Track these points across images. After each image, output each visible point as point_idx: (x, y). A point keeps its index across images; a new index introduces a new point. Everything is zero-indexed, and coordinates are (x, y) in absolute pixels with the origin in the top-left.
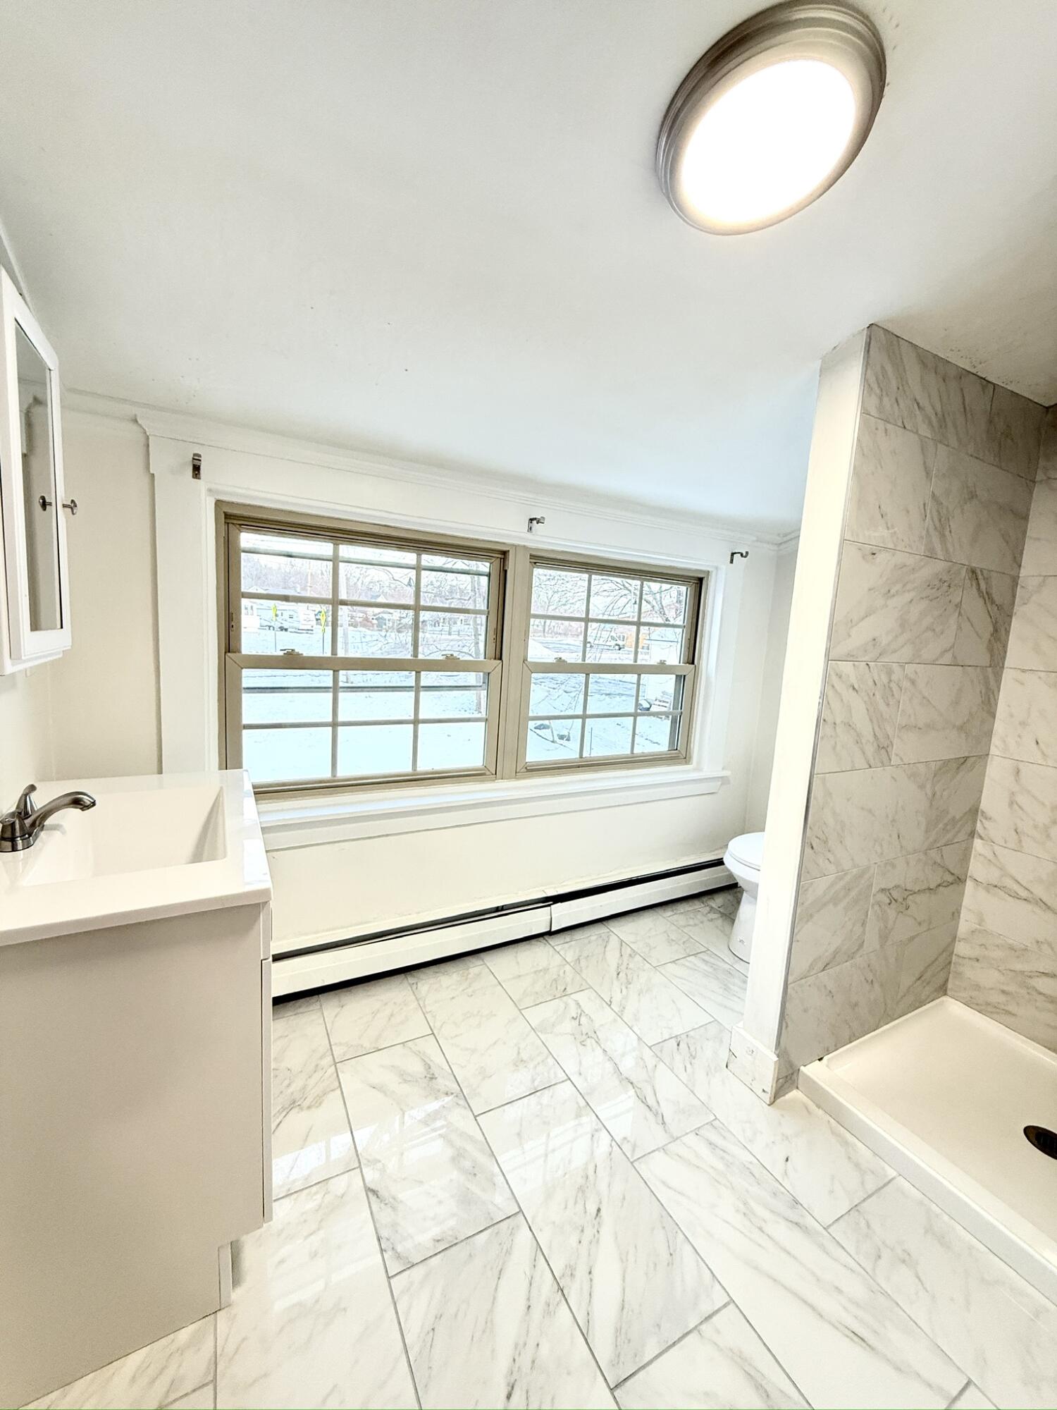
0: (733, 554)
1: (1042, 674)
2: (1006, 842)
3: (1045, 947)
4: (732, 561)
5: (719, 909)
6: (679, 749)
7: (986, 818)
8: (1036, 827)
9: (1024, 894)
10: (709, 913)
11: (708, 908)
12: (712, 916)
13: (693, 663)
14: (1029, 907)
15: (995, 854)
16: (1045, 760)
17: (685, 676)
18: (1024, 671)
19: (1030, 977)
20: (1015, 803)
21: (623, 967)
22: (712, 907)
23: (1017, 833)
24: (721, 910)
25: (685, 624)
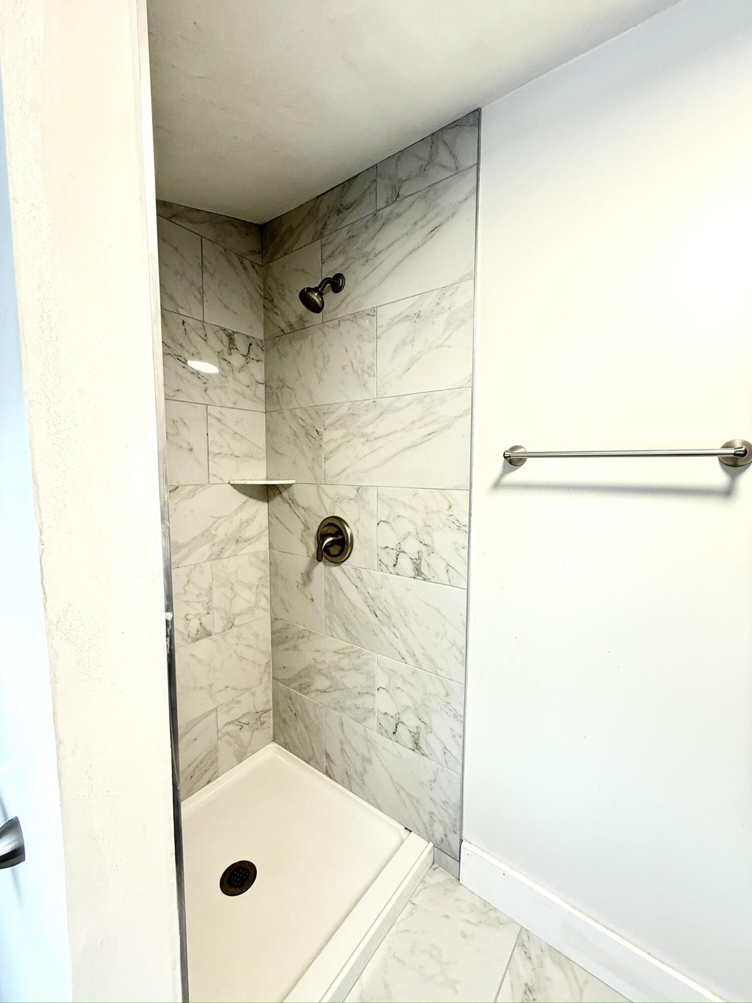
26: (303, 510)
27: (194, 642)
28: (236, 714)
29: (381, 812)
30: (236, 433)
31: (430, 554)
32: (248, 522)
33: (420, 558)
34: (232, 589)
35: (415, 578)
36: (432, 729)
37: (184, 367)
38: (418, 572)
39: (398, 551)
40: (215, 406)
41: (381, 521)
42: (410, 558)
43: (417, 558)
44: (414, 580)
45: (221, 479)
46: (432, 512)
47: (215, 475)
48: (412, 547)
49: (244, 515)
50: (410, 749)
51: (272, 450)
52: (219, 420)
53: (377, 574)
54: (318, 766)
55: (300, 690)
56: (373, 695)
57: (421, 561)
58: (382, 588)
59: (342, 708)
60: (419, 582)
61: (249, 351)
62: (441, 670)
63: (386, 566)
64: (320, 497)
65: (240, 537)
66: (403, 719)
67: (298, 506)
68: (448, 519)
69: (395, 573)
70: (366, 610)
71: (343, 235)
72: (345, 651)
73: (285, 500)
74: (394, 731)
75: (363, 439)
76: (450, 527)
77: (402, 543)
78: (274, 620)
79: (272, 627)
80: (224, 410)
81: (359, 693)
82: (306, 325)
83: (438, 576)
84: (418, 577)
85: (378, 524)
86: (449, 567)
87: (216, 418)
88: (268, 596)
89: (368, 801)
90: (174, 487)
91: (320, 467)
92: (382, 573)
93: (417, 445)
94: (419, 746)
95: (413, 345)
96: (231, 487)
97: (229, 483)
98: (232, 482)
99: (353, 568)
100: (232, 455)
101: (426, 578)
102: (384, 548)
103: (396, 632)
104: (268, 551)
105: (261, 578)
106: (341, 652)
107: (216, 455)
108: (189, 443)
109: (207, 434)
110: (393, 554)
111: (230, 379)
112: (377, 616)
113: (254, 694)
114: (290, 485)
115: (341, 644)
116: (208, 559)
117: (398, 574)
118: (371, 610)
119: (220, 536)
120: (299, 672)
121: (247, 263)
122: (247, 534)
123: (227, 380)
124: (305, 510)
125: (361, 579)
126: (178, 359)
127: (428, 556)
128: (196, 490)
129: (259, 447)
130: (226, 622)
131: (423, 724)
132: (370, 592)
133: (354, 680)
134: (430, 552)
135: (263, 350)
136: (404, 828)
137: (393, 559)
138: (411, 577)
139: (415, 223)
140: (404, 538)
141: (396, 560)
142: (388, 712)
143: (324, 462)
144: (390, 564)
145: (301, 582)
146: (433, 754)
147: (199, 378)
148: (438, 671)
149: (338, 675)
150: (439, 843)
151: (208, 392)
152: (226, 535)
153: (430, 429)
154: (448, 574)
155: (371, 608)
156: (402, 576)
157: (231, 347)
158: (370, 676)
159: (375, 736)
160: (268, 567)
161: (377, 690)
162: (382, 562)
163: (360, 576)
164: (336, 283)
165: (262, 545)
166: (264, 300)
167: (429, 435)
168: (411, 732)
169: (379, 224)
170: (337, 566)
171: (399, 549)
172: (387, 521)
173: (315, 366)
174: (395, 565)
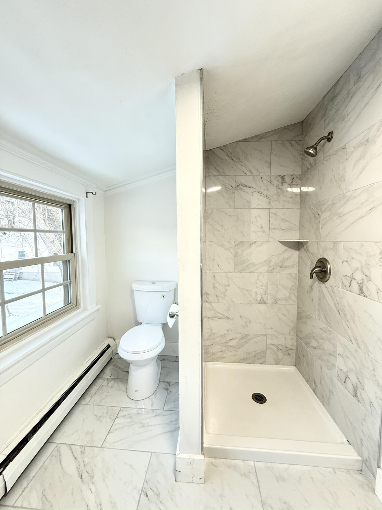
0: (87, 193)
1: (216, 242)
2: (214, 301)
3: (230, 331)
4: (87, 197)
5: (111, 377)
6: (72, 302)
7: (208, 295)
8: (222, 293)
9: (221, 316)
10: (108, 383)
11: (106, 381)
12: (110, 384)
13: (72, 252)
14: (224, 320)
15: (212, 306)
16: (221, 270)
17: (69, 261)
18: (211, 242)
19: (228, 343)
20: (215, 287)
21: (82, 467)
22: (108, 379)
23: (217, 297)
24: (112, 377)
25: (64, 231)
26: (311, 254)
27: (259, 304)
28: (276, 342)
29: (335, 423)
30: (283, 219)
31: (368, 281)
32: (287, 259)
33: (362, 283)
34: (277, 287)
35: (359, 294)
36: (364, 388)
37: (261, 195)
38: (361, 291)
39: (351, 278)
40: (274, 208)
41: (344, 261)
42: (357, 283)
43: (361, 283)
44: (359, 296)
45: (274, 239)
46: (370, 256)
47: (272, 238)
48: (359, 276)
49: (286, 255)
50: (352, 395)
51: (302, 227)
52: (275, 214)
53: (341, 289)
54: (311, 386)
55: (306, 345)
56: (336, 357)
57: (363, 285)
58: (343, 298)
59: (322, 360)
60: (361, 297)
61: (292, 181)
62: (371, 353)
63: (345, 286)
64: (318, 247)
65: (282, 265)
66: (349, 376)
67: (310, 252)
68: (379, 261)
69: (349, 291)
70: (335, 309)
71: (334, 111)
72: (325, 329)
73: (304, 249)
74: (345, 381)
75: (338, 216)
76: (380, 266)
77: (354, 274)
78: (298, 307)
79: (297, 311)
80: (277, 210)
81: (329, 354)
82: (317, 162)
83: (372, 295)
84: (361, 295)
85: (343, 262)
86: (379, 290)
87: (274, 214)
88: (297, 295)
89: (330, 415)
90: (254, 242)
91: (319, 232)
92: (343, 290)
93: (364, 216)
94: (357, 395)
95: (364, 159)
96: (279, 243)
97: (278, 241)
98: (279, 241)
99: (330, 286)
100: (280, 229)
101: (365, 295)
102: (345, 276)
103: (348, 324)
104: (298, 274)
105: (292, 286)
106: (323, 329)
107: (273, 229)
108: (261, 225)
109: (269, 221)
110: (349, 279)
111: (281, 196)
112: (339, 314)
113: (285, 338)
114: (307, 242)
115: (323, 325)
116: (267, 272)
117: (351, 291)
118: (337, 309)
119: (272, 263)
120: (306, 335)
121: (294, 143)
122: (286, 264)
123: (280, 197)
124: (312, 254)
125: (333, 292)
126: (259, 193)
127: (367, 282)
128: (263, 243)
129: (296, 225)
130: (273, 300)
131: (359, 382)
132: (337, 300)
133: (327, 346)
134: (368, 280)
135: (300, 179)
136: (347, 440)
137: (349, 283)
138: (358, 294)
139: (368, 88)
140: (355, 271)
141: (350, 283)
142: (342, 369)
143: (321, 230)
144: (348, 285)
145: (309, 290)
146: (364, 404)
147: (267, 198)
148: (370, 354)
149: (321, 341)
150: (365, 460)
151: (271, 203)
152: (275, 263)
153: (371, 206)
154: (378, 294)
155: (337, 308)
156: (353, 293)
157: (283, 182)
158: (335, 346)
159: (335, 379)
160: (297, 281)
161: (337, 355)
162: (343, 284)
163: (333, 290)
164: (329, 138)
165: (295, 270)
166: (302, 156)
167: (370, 209)
168: (353, 385)
169: (350, 97)
170: (323, 284)
171: (352, 277)
172: (347, 261)
173: (319, 181)
174: (350, 286)
